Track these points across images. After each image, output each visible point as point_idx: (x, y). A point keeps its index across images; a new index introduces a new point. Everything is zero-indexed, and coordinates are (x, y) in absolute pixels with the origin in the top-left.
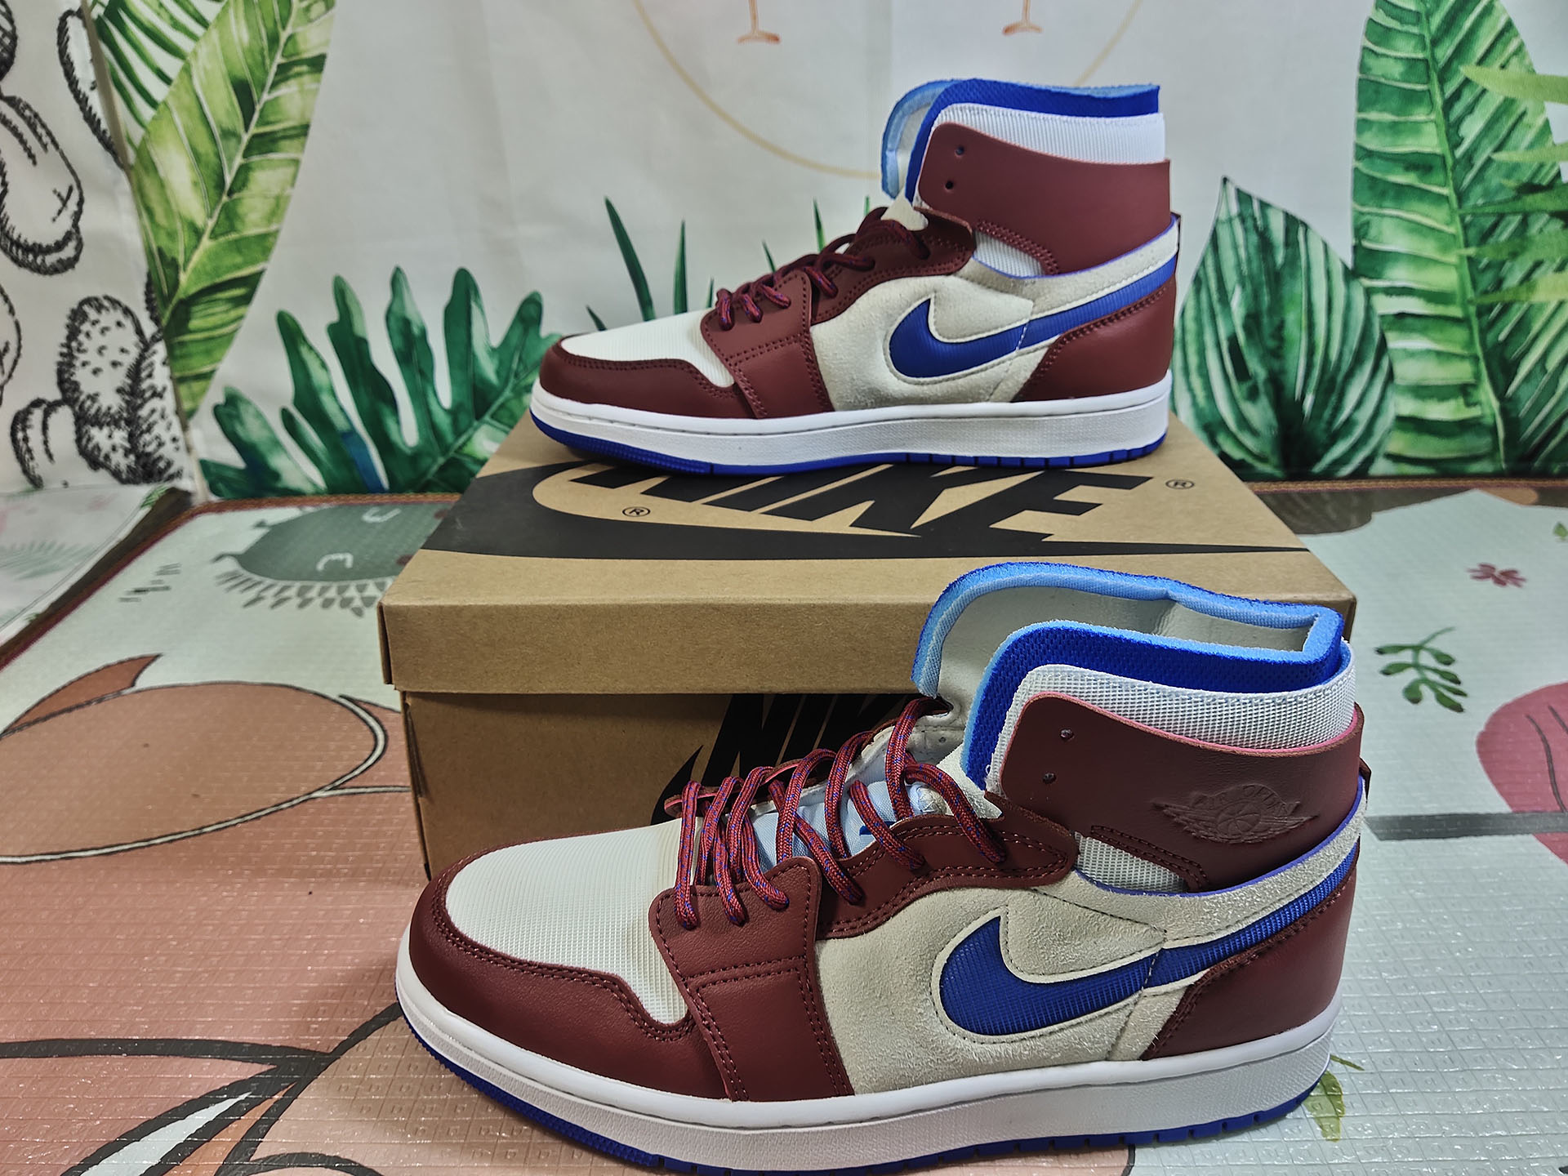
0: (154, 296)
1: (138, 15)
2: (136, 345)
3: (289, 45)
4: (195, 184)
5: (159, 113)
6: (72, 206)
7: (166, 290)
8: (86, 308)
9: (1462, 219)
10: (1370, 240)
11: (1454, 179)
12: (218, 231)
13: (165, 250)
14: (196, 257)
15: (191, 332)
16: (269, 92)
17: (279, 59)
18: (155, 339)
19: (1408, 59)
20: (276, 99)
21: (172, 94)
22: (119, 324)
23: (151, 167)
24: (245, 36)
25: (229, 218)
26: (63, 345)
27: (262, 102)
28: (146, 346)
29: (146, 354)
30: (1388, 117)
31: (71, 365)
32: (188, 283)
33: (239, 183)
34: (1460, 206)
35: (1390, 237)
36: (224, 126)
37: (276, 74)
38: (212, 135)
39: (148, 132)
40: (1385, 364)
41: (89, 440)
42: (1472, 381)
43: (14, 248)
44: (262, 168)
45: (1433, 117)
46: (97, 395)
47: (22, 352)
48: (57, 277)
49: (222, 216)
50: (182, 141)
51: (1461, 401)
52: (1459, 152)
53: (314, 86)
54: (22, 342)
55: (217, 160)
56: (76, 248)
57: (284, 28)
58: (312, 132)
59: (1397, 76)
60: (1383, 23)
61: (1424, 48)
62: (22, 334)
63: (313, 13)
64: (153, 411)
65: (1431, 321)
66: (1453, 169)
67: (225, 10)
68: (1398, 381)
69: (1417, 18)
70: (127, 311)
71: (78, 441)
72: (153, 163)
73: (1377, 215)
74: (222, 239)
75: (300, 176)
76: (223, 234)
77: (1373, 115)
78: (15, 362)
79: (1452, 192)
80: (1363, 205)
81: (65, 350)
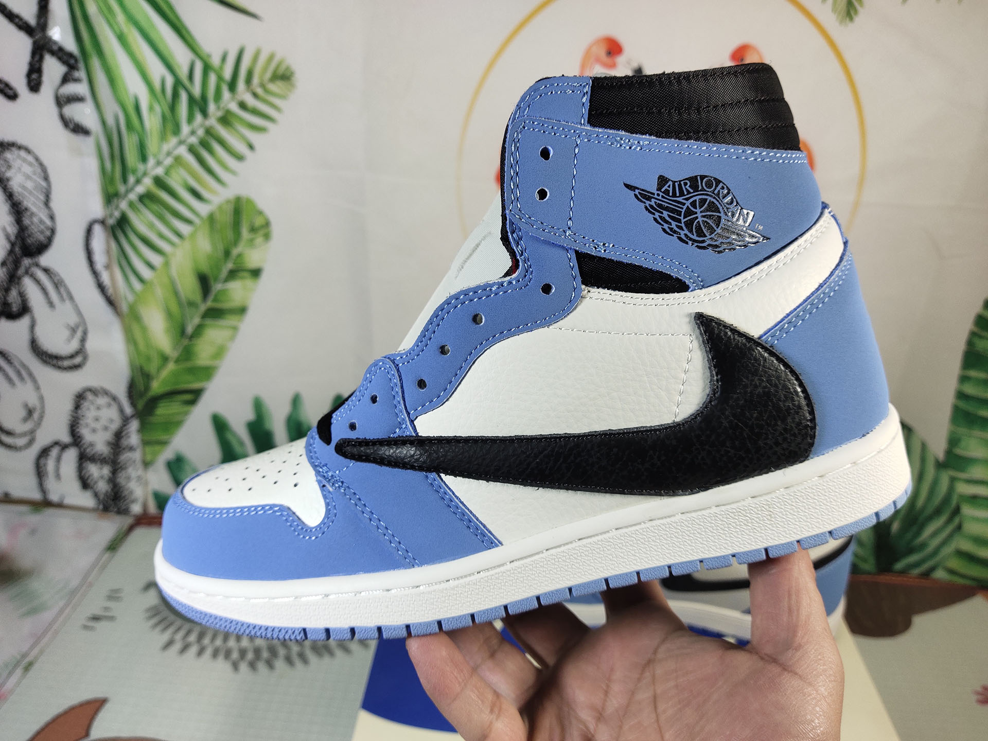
0: (133, 391)
1: (137, 230)
2: (120, 418)
3: (238, 258)
4: (167, 330)
5: (145, 287)
6: (80, 334)
7: (142, 390)
8: (87, 393)
10: (959, 449)
12: (180, 359)
13: (144, 368)
14: (165, 373)
15: (157, 416)
16: (222, 284)
17: (230, 266)
18: (132, 418)
20: (226, 288)
21: (155, 277)
22: (108, 405)
23: (138, 318)
24: (208, 248)
25: (187, 354)
26: (72, 411)
27: (216, 289)
28: (126, 420)
29: (126, 426)
30: (983, 375)
31: (78, 423)
32: (157, 387)
33: (196, 334)
35: (973, 448)
36: (189, 298)
37: (227, 274)
38: (181, 302)
39: (138, 298)
41: (86, 471)
43: (44, 355)
44: (213, 327)
46: (94, 444)
47: (45, 413)
48: (70, 373)
49: (183, 352)
50: (160, 304)
53: (252, 286)
54: (45, 407)
55: (182, 318)
56: (83, 359)
57: (235, 248)
58: (248, 311)
62: (44, 403)
63: (256, 243)
64: (128, 458)
67: (195, 231)
68: (963, 531)
70: (114, 399)
71: (79, 470)
72: (140, 314)
73: (968, 434)
74: (182, 365)
75: (237, 337)
76: (182, 362)
77: (973, 373)
78: (41, 418)
80: (957, 427)
81: (73, 414)
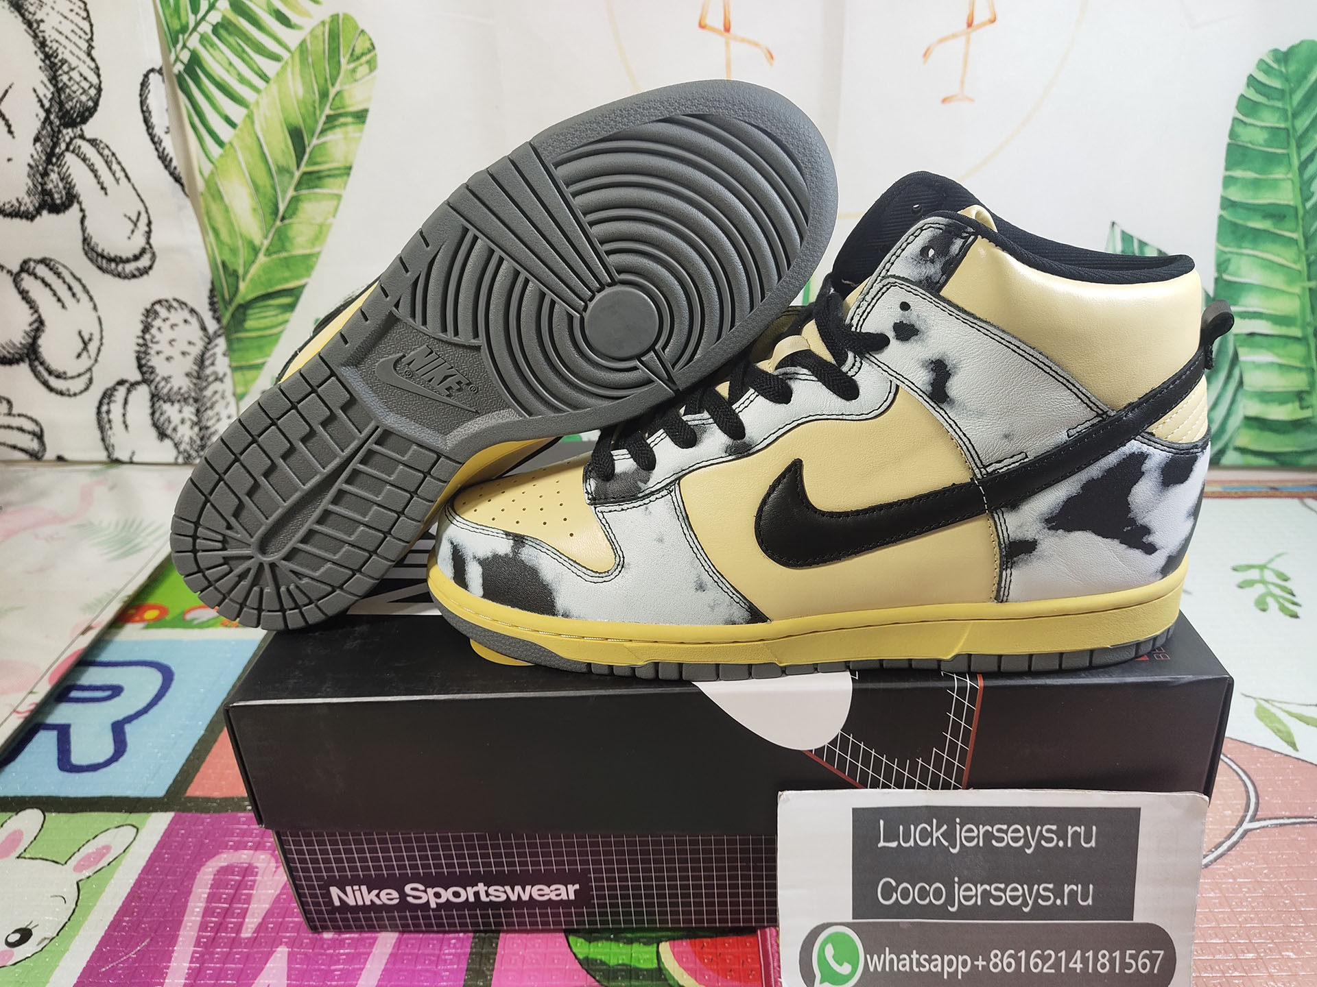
0: (215, 300)
1: (211, 72)
2: (201, 339)
3: (336, 98)
4: (254, 210)
5: (225, 151)
6: (143, 227)
7: (227, 297)
8: (157, 307)
9: (1307, 259)
10: (1229, 274)
11: (1303, 227)
12: (272, 249)
13: (228, 263)
14: (254, 270)
15: (247, 331)
16: (318, 138)
17: (328, 111)
18: (217, 335)
19: (1272, 128)
20: (324, 143)
21: (237, 136)
22: (186, 321)
23: (218, 196)
24: (300, 91)
25: (281, 240)
26: (138, 337)
27: (312, 146)
28: (210, 340)
29: (210, 347)
30: (1251, 175)
31: (146, 353)
32: (246, 290)
33: (290, 212)
34: (1306, 247)
35: (1246, 270)
36: (279, 164)
37: (325, 123)
38: (270, 170)
39: (216, 168)
40: (1236, 373)
41: (161, 414)
42: (1307, 389)
43: (99, 259)
44: (310, 200)
45: (1290, 176)
46: (170, 377)
47: (104, 341)
48: (134, 281)
49: (276, 237)
50: (244, 174)
51: (1297, 404)
52: (1309, 205)
53: (357, 135)
54: (104, 333)
55: (273, 192)
56: (151, 259)
57: (333, 85)
58: (353, 172)
59: (1261, 142)
60: (1252, 98)
61: (1286, 120)
62: (104, 327)
63: (358, 75)
64: (216, 392)
65: (1277, 338)
66: (1303, 220)
67: (284, 68)
68: (1246, 387)
69: (1281, 95)
70: (192, 311)
71: (153, 414)
72: (219, 191)
73: (1237, 254)
74: (274, 256)
75: (341, 207)
76: (275, 253)
77: (1238, 173)
78: (99, 350)
79: (1302, 236)
80: (1226, 246)
81: (141, 341)
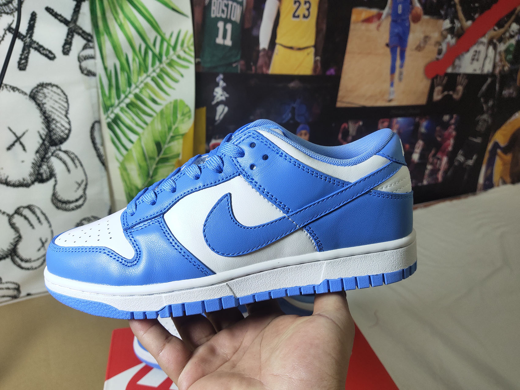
1: (125, 122)
3: (176, 130)
4: (139, 175)
5: (128, 153)
6: (83, 186)
16: (168, 144)
17: (171, 134)
20: (170, 146)
21: (134, 147)
24: (160, 127)
27: (165, 148)
33: (154, 174)
36: (150, 156)
37: (170, 139)
38: (146, 158)
43: (59, 203)
44: (162, 168)
48: (73, 212)
55: (147, 168)
56: (84, 201)
57: (174, 125)
63: (184, 121)
67: (154, 120)
